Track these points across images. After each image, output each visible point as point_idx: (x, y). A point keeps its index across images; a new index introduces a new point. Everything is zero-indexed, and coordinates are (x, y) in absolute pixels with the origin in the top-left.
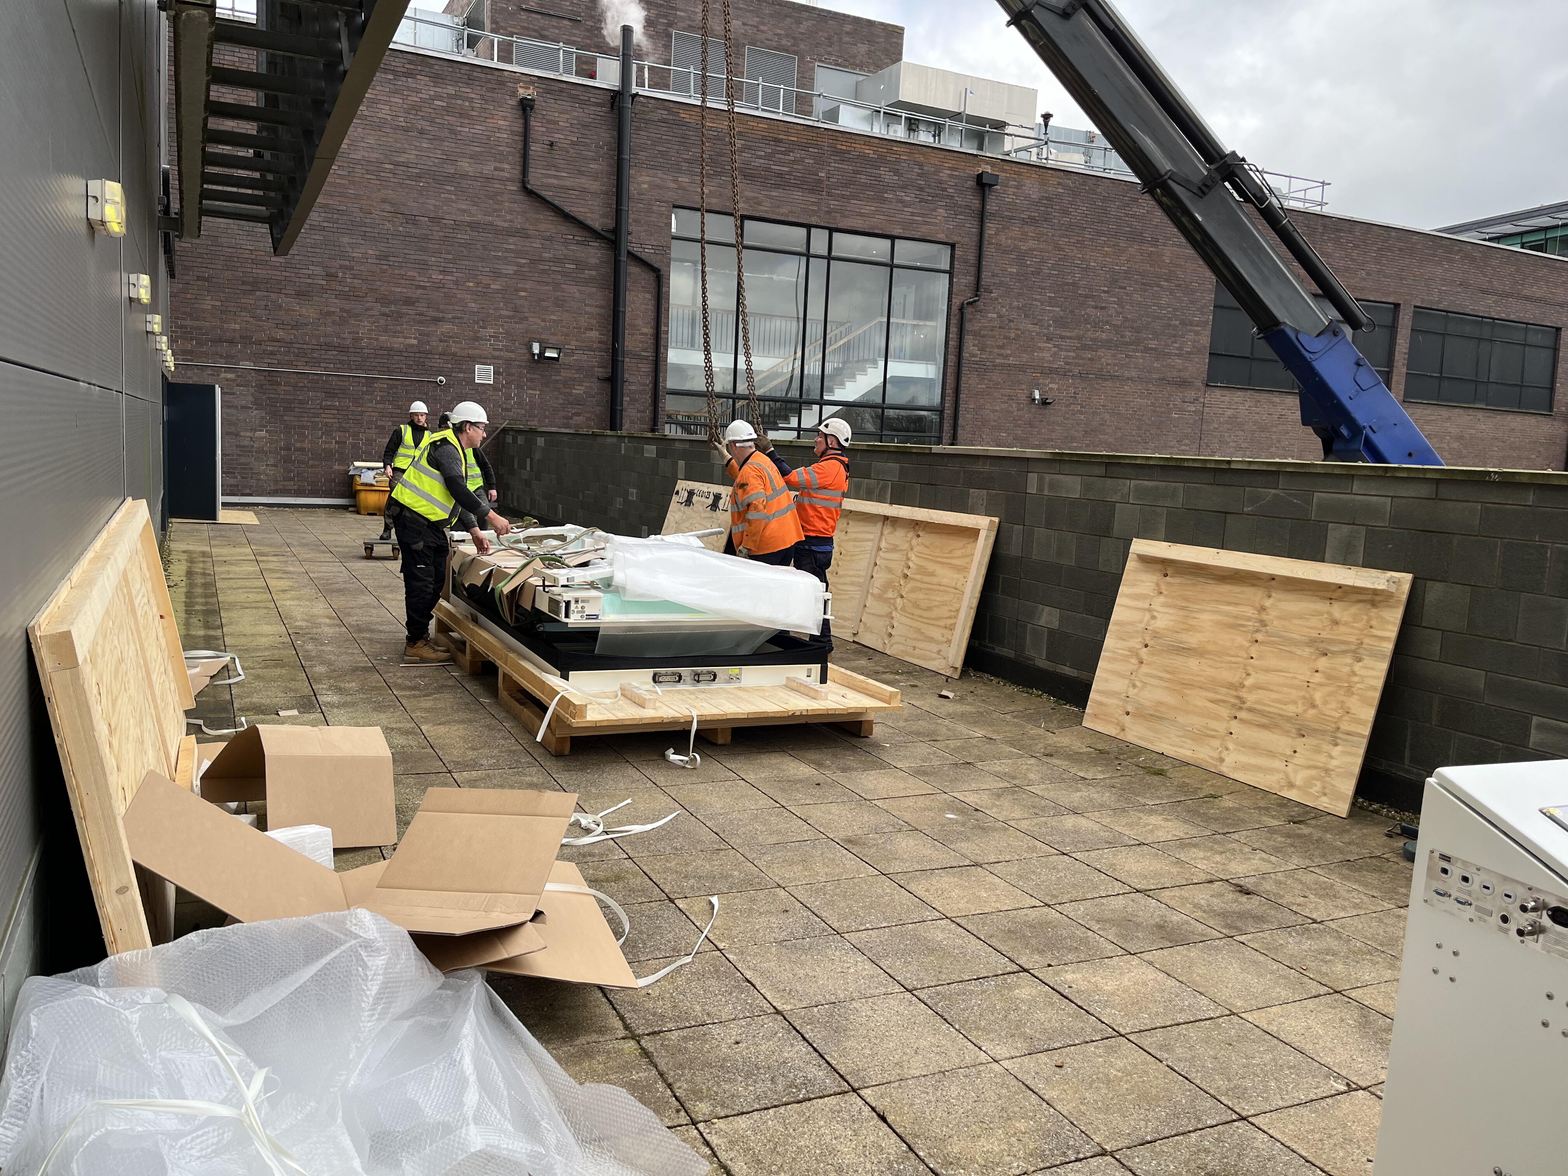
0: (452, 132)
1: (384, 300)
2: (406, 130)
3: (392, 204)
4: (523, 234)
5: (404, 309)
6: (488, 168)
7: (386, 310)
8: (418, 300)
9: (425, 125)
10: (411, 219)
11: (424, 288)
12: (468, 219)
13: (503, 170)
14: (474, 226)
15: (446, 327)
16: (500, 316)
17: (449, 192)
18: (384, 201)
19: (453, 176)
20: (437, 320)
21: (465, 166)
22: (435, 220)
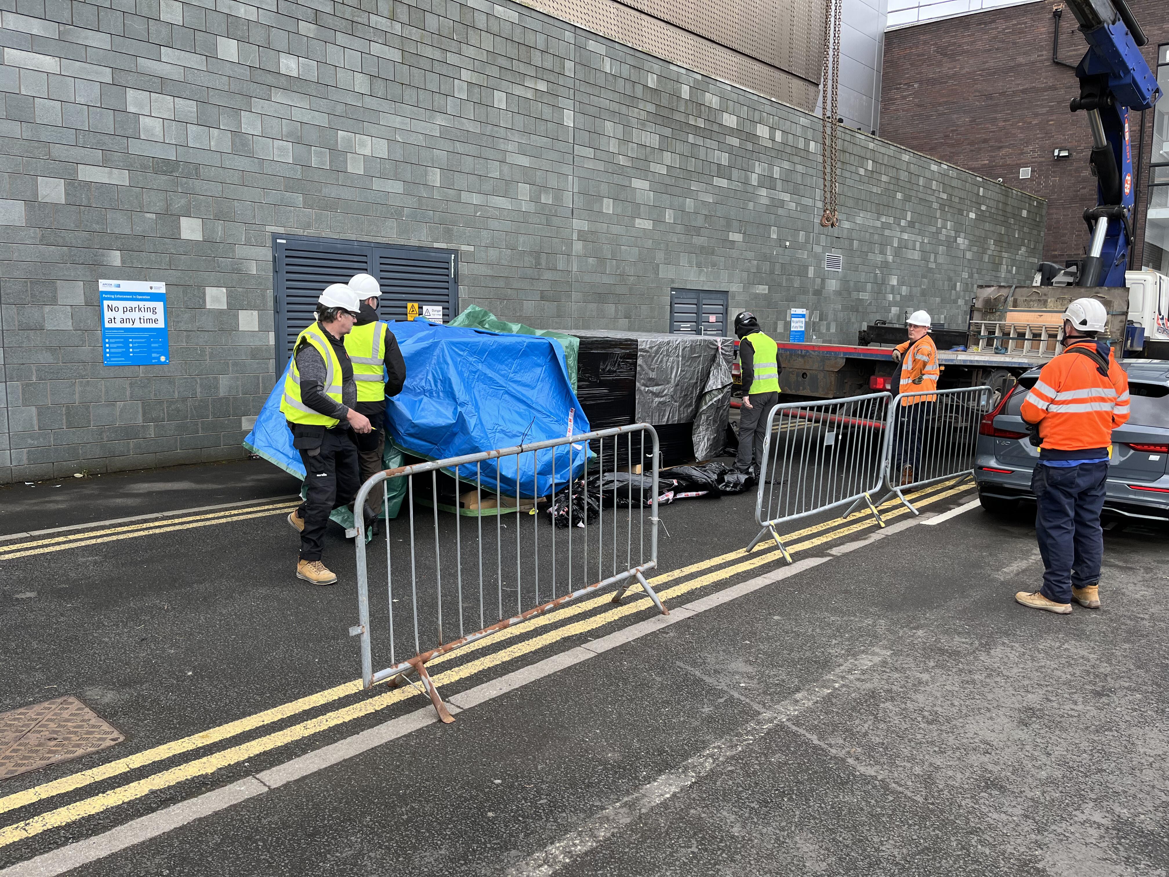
0: (1014, 43)
1: (972, 143)
2: (990, 50)
3: (979, 92)
4: (1054, 88)
5: (983, 145)
6: (1034, 57)
7: (973, 148)
8: (989, 139)
9: (1000, 45)
10: (989, 97)
11: (994, 132)
12: (1021, 88)
13: (1042, 55)
14: (1023, 91)
15: (1004, 151)
16: (1037, 139)
17: (1011, 76)
18: (976, 91)
19: (1013, 67)
20: (1001, 147)
21: (1021, 60)
22: (1002, 94)
